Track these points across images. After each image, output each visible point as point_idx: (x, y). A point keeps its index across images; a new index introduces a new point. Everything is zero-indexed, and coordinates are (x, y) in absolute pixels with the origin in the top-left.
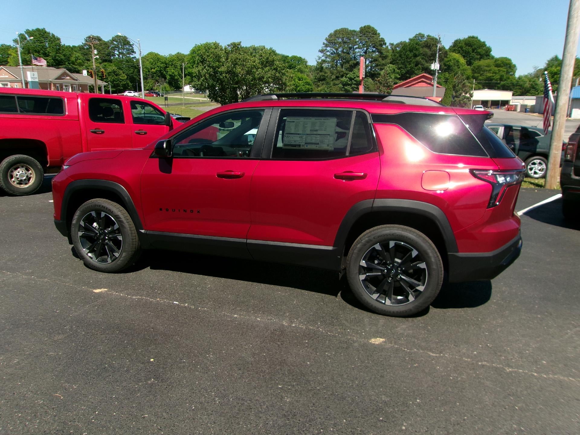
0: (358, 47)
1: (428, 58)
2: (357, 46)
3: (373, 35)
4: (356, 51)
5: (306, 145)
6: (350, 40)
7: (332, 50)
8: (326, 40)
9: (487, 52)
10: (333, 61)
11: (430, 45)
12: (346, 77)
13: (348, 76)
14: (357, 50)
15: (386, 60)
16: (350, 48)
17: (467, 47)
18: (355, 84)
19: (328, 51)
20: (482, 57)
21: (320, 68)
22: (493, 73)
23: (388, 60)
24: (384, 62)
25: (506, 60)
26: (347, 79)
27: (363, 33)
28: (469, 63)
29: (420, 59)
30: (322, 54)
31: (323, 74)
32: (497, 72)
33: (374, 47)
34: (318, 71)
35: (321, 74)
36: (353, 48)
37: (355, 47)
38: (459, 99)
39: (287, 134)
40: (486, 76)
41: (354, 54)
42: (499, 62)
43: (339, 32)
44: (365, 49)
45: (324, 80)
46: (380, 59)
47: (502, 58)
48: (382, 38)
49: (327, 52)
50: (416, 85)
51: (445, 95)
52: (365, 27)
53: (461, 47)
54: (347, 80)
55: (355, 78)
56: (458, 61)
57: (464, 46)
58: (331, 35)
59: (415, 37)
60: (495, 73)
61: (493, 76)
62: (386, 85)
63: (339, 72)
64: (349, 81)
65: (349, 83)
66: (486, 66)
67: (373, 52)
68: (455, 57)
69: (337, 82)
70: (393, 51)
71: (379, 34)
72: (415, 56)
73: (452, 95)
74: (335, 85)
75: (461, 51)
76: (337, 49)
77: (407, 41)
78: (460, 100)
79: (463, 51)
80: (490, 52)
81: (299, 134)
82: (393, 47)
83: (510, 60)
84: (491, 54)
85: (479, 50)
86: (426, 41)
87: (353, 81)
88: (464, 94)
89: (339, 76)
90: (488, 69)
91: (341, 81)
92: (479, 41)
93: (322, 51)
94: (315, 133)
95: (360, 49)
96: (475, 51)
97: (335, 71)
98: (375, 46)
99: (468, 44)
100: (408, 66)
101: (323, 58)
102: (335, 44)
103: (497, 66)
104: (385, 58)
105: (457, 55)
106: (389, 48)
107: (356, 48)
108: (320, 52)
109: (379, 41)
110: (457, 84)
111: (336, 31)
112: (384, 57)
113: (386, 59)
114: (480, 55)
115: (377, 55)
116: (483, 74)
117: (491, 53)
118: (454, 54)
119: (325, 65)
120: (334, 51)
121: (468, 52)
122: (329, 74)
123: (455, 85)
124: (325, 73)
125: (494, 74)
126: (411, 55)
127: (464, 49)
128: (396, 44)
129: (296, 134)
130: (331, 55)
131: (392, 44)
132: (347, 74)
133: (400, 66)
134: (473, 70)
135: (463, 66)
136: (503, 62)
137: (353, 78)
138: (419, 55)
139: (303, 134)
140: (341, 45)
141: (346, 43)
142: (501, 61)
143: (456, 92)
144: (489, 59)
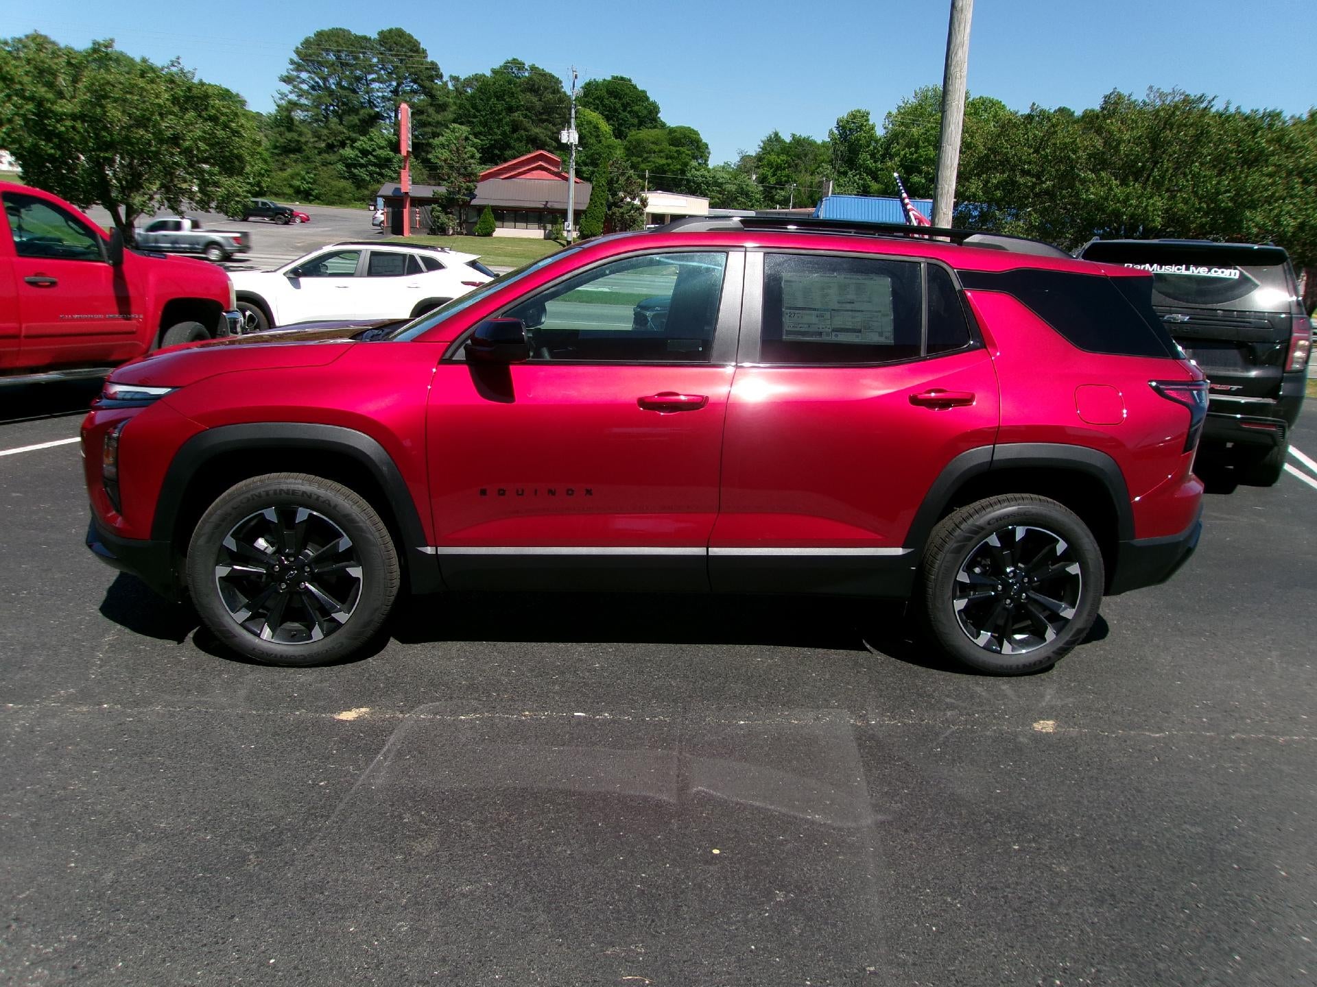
0: (379, 78)
1: (536, 116)
2: (374, 76)
3: (410, 54)
4: (373, 86)
5: (834, 334)
6: (356, 58)
7: (313, 79)
8: (297, 52)
9: (650, 112)
10: (317, 107)
11: (539, 88)
12: (352, 147)
13: (357, 144)
14: (376, 85)
15: (446, 113)
16: (358, 79)
17: (612, 100)
18: (374, 165)
19: (303, 81)
20: (641, 124)
21: (284, 120)
22: (667, 159)
23: (449, 115)
24: (439, 117)
25: (690, 133)
26: (357, 152)
27: (388, 46)
28: (619, 134)
29: (521, 118)
30: (290, 87)
31: (295, 136)
32: (676, 155)
33: (415, 81)
34: (282, 129)
35: (289, 135)
36: (366, 80)
37: (370, 77)
38: (621, 210)
39: (790, 308)
40: (654, 162)
41: (368, 93)
42: (678, 135)
43: (329, 37)
44: (394, 84)
45: (298, 150)
46: (431, 110)
47: (681, 128)
48: (432, 63)
49: (301, 83)
50: (528, 176)
51: (591, 200)
52: (390, 31)
53: (601, 99)
54: (357, 156)
55: (374, 150)
56: (596, 128)
57: (607, 96)
58: (307, 43)
59: (505, 67)
60: (671, 158)
61: (669, 165)
62: (462, 171)
63: (334, 134)
64: (362, 158)
65: (362, 161)
66: (653, 143)
67: (414, 92)
68: (590, 118)
69: (332, 157)
70: (459, 92)
71: (424, 51)
72: (510, 110)
73: (607, 200)
74: (325, 164)
75: (600, 107)
76: (325, 79)
77: (488, 74)
78: (622, 213)
79: (604, 106)
80: (657, 112)
81: (815, 309)
82: (459, 86)
83: (696, 133)
84: (659, 118)
85: (636, 108)
86: (530, 79)
87: (370, 157)
88: (629, 200)
89: (336, 143)
90: (656, 148)
91: (341, 156)
92: (635, 87)
93: (287, 80)
94: (849, 306)
95: (381, 82)
96: (629, 109)
97: (325, 132)
98: (418, 78)
99: (614, 92)
100: (496, 130)
101: (293, 97)
102: (321, 64)
103: (674, 143)
104: (442, 108)
105: (594, 114)
106: (450, 86)
107: (373, 80)
108: (284, 81)
109: (427, 69)
110: (615, 179)
111: (320, 35)
112: (439, 106)
113: (445, 110)
114: (638, 117)
115: (423, 100)
116: (647, 158)
117: (659, 115)
118: (588, 111)
119: (298, 115)
120: (317, 83)
121: (615, 110)
122: (309, 137)
123: (612, 179)
124: (300, 134)
125: (669, 161)
126: (500, 106)
127: (607, 102)
128: (464, 80)
129: (810, 309)
130: (310, 91)
131: (455, 79)
132: (354, 141)
133: (477, 130)
134: (627, 149)
135: (606, 138)
136: (684, 137)
137: (370, 149)
138: (518, 109)
139: (825, 310)
140: (335, 70)
141: (347, 64)
142: (681, 133)
143: (614, 194)
144: (655, 127)
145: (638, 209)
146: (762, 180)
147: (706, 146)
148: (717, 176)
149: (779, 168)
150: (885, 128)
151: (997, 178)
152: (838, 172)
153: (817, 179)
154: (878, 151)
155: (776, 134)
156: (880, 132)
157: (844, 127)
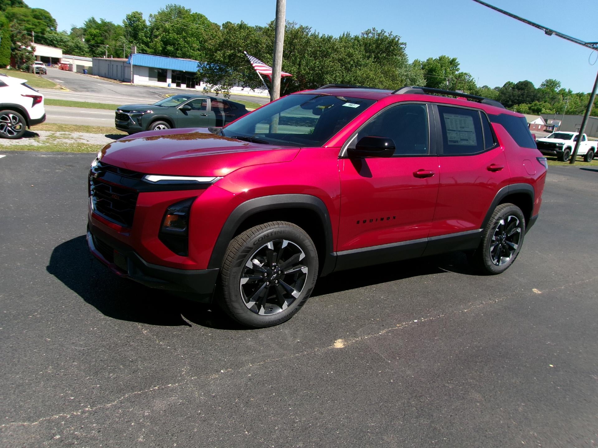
20: (13, 4)
22: (32, 25)
25: (45, 13)
32: (38, 24)
38: (20, 52)
42: (38, 13)
47: (39, 9)
60: (35, 25)
66: (23, 16)
73: (11, 46)
78: (21, 54)
83: (48, 13)
88: (24, 47)
90: (26, 19)
103: (36, 17)
110: (15, 35)
123: (13, 35)
125: (34, 27)
136: (42, 15)
142: (40, 13)
143: (15, 43)
144: (22, 7)
145: (30, 52)
146: (88, 41)
147: (54, 20)
148: (63, 37)
149: (95, 36)
150: (150, 22)
151: (229, 52)
152: (129, 41)
153: (119, 44)
154: (148, 33)
155: (93, 19)
156: (148, 23)
157: (130, 19)
